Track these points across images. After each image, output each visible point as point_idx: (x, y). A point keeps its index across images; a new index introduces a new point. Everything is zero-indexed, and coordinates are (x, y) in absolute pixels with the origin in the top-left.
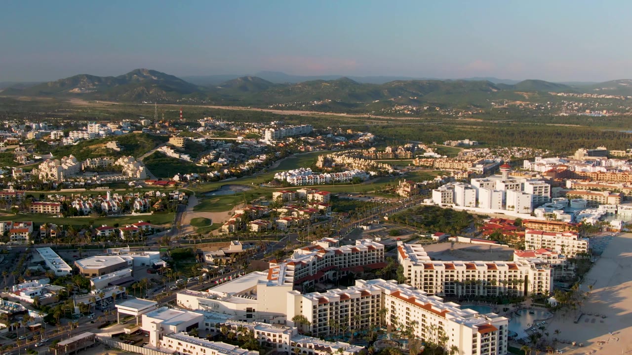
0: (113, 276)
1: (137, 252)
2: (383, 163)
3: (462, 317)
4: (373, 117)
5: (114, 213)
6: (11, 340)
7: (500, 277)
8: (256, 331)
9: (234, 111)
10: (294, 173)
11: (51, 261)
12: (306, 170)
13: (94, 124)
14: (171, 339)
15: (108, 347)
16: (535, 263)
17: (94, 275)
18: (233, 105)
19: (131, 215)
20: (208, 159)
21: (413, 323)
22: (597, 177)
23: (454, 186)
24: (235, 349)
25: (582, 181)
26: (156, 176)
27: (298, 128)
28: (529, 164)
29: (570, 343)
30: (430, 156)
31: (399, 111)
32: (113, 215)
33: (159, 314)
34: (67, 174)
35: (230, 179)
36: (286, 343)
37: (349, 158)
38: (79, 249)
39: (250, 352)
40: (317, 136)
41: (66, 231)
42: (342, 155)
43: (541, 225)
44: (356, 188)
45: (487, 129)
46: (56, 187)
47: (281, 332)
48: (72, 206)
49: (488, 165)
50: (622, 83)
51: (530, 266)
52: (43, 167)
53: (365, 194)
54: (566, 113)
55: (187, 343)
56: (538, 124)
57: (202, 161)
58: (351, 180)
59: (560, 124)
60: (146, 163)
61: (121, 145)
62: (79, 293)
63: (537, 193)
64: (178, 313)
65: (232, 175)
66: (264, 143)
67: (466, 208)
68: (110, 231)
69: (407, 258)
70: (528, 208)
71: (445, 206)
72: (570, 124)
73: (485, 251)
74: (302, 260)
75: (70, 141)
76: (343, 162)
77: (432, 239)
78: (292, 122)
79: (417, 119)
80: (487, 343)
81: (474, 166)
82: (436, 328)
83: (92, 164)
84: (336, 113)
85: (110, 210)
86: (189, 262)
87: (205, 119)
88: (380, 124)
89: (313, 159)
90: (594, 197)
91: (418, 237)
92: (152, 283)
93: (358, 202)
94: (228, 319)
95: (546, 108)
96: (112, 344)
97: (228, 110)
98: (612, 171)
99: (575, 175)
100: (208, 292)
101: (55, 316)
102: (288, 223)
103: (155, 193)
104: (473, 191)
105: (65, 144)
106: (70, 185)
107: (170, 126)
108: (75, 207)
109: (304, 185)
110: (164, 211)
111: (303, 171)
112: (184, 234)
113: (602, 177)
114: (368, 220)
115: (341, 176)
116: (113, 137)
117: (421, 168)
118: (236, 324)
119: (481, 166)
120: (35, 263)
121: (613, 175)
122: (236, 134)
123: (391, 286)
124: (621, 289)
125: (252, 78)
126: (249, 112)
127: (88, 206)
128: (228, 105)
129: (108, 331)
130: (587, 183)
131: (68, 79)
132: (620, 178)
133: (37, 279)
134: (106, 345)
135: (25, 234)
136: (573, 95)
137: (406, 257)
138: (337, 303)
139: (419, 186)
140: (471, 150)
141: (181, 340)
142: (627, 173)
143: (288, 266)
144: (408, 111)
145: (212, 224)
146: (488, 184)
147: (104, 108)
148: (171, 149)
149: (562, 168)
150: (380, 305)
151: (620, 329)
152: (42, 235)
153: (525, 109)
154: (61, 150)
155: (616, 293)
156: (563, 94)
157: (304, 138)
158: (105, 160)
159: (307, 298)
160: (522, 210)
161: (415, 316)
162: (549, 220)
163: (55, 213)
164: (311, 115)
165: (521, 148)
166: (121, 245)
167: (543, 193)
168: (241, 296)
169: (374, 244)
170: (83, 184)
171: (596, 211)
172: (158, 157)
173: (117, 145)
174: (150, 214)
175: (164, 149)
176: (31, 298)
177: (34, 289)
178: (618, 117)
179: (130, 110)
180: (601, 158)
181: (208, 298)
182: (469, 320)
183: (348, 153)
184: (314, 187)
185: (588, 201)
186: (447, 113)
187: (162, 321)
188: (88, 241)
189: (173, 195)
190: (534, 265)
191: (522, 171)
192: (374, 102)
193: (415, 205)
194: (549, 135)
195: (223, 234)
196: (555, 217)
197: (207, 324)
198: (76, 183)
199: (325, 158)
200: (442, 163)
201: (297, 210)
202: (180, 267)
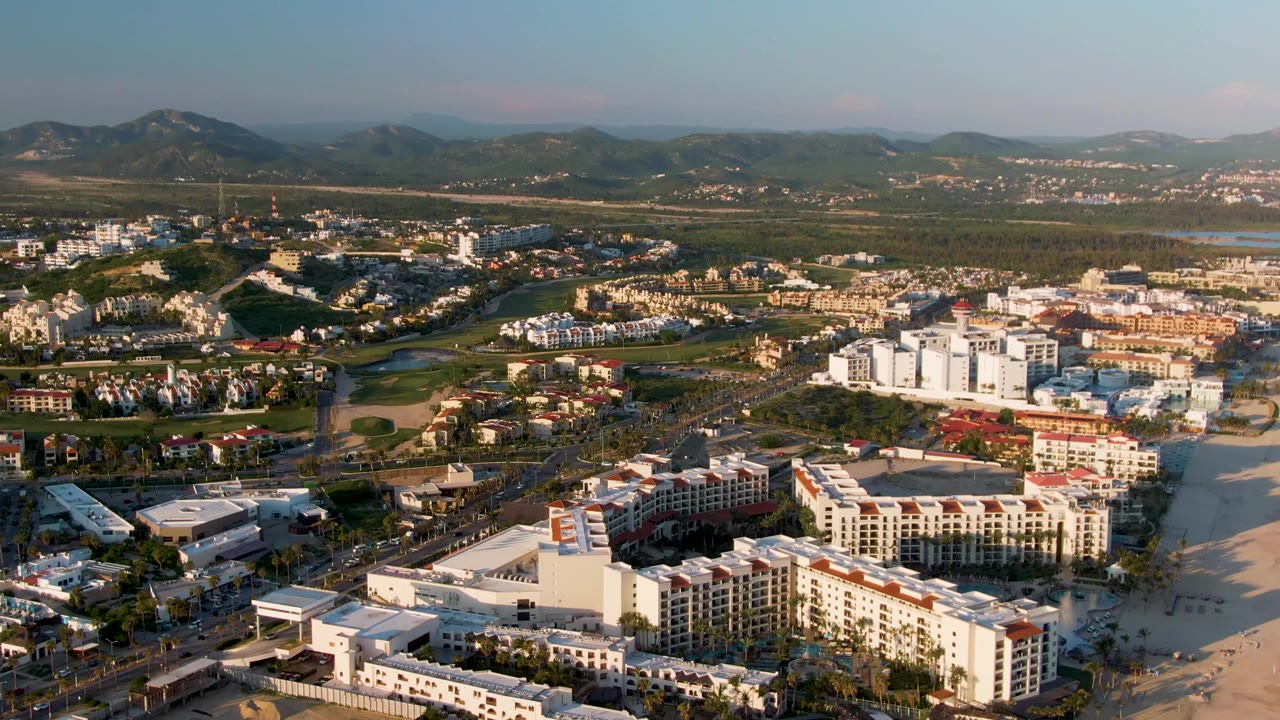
0: (223, 540)
1: (263, 490)
2: (712, 301)
3: (968, 607)
4: (661, 208)
5: (187, 410)
6: (40, 680)
7: (1009, 527)
8: (551, 647)
9: (370, 196)
10: (539, 323)
11: (84, 511)
12: (563, 318)
13: (107, 226)
14: (382, 669)
15: (247, 689)
16: (1076, 497)
17: (183, 540)
18: (365, 184)
19: (223, 413)
20: (353, 296)
21: (863, 622)
22: (1136, 325)
23: (871, 346)
24: (520, 685)
25: (1110, 334)
26: (255, 333)
27: (526, 231)
28: (999, 300)
29: (1169, 655)
30: (798, 286)
31: (709, 195)
32: (183, 415)
33: (345, 617)
34: (70, 329)
35: (408, 337)
36: (616, 670)
37: (640, 291)
38: (134, 486)
39: (553, 690)
40: (566, 247)
41: (97, 450)
42: (623, 286)
43: (1052, 423)
44: (669, 352)
45: (893, 230)
46: (49, 358)
47: (603, 647)
48: (97, 398)
49: (918, 303)
50: (1137, 138)
51: (1067, 503)
52: (13, 316)
53: (690, 364)
54: (1037, 198)
55: (418, 676)
56: (991, 220)
57: (342, 301)
58: (656, 337)
59: (1030, 220)
60: (227, 306)
61: (171, 268)
62: (159, 577)
63: (1032, 358)
64: (385, 613)
65: (408, 329)
66: (459, 263)
67: (898, 391)
68: (189, 447)
69: (821, 492)
70: (1022, 389)
71: (855, 386)
72: (1052, 219)
73: (957, 475)
74: (614, 499)
75: (60, 261)
76: (628, 301)
77: (845, 452)
78: (499, 218)
79: (747, 211)
80: (1022, 658)
81: (890, 305)
82: (912, 632)
83: (117, 309)
84: (581, 199)
85: (177, 404)
86: (370, 508)
87: (317, 213)
88: (677, 222)
89: (565, 294)
90: (1143, 365)
91: (817, 450)
92: (306, 553)
93: (682, 380)
94: (488, 623)
95: (997, 189)
96: (254, 682)
97: (358, 195)
98: (1162, 312)
99: (1092, 321)
100: (431, 569)
101: (124, 627)
102: (553, 425)
103: (264, 367)
104: (911, 356)
105: (50, 268)
106: (77, 353)
107: (252, 228)
108: (104, 399)
109: (565, 347)
110: (289, 403)
111: (556, 319)
112: (346, 450)
113: (1145, 324)
114: (712, 416)
115: (637, 328)
116: (151, 252)
117: (786, 310)
118: (508, 635)
119: (904, 305)
120: (50, 516)
121: (1167, 321)
122: (397, 244)
123: (807, 549)
124: (1237, 545)
125: (397, 128)
126: (403, 198)
127: (131, 397)
128: (356, 185)
129: (242, 655)
130: (1120, 337)
131: (13, 132)
132: (1180, 327)
133: (66, 551)
134: (243, 684)
135: (14, 456)
136: (1046, 163)
137: (818, 490)
138: (706, 587)
139: (795, 347)
140: (874, 274)
141: (404, 670)
142: (1194, 317)
143: (588, 512)
144: (727, 196)
145: (396, 431)
146: (935, 341)
147: (97, 191)
148: (277, 276)
149: (1066, 307)
150: (789, 587)
151: (1256, 625)
152: (48, 459)
153: (958, 192)
154: (45, 280)
155: (1230, 553)
156: (1027, 160)
157: (539, 251)
158: (143, 301)
159: (645, 576)
160: (1010, 392)
161: (864, 609)
162: (1066, 412)
163: (62, 412)
164: (531, 205)
165: (971, 269)
166: (219, 476)
167: (1045, 357)
168: (502, 576)
169: (748, 466)
170: (107, 350)
171: (1150, 393)
172: (251, 293)
173: (163, 269)
174: (262, 411)
175: (262, 276)
176: (63, 590)
177: (65, 571)
178: (1139, 205)
179: (153, 196)
180: (1137, 288)
181: (434, 581)
182: (982, 613)
183: (635, 281)
184: (589, 352)
185: (1131, 372)
186: (805, 199)
187: (357, 631)
188: (147, 469)
189: (303, 372)
190: (1076, 501)
191: (986, 314)
192: (654, 177)
193: (796, 385)
194: (1018, 242)
195: (425, 450)
196: (1077, 405)
197: (446, 636)
198: (91, 349)
199: (591, 292)
200: (828, 300)
201: (566, 398)
202: (354, 521)
